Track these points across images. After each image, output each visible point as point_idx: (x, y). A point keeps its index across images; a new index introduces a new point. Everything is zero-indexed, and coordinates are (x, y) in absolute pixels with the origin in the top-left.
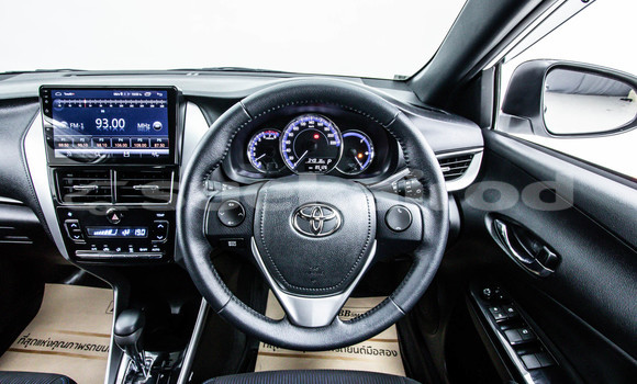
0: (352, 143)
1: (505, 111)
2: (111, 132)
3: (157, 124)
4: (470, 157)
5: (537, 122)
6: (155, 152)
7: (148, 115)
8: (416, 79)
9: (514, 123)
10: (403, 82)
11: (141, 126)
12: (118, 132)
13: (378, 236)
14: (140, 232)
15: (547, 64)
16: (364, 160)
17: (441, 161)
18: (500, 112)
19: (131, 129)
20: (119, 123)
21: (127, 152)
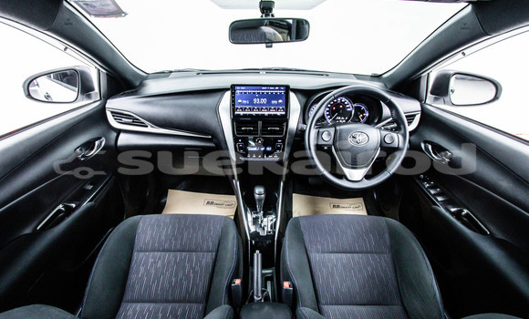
0: (358, 109)
1: (431, 93)
2: (260, 105)
3: (280, 101)
4: (414, 116)
5: (447, 99)
6: (278, 113)
7: (277, 97)
8: (384, 76)
9: (436, 99)
10: (377, 77)
11: (273, 102)
12: (263, 105)
13: (381, 146)
14: (269, 149)
15: (452, 72)
16: (363, 118)
17: (407, 117)
18: (429, 94)
19: (269, 103)
20: (264, 101)
21: (266, 113)
